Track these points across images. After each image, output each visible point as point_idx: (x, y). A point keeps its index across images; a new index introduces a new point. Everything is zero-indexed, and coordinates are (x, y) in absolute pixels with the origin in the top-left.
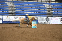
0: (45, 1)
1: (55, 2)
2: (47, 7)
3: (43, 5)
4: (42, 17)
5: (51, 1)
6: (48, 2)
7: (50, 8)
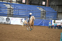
0: (6, 1)
1: (16, 2)
2: (8, 7)
3: (4, 4)
4: (2, 16)
5: (12, 2)
6: (8, 2)
7: (11, 9)
